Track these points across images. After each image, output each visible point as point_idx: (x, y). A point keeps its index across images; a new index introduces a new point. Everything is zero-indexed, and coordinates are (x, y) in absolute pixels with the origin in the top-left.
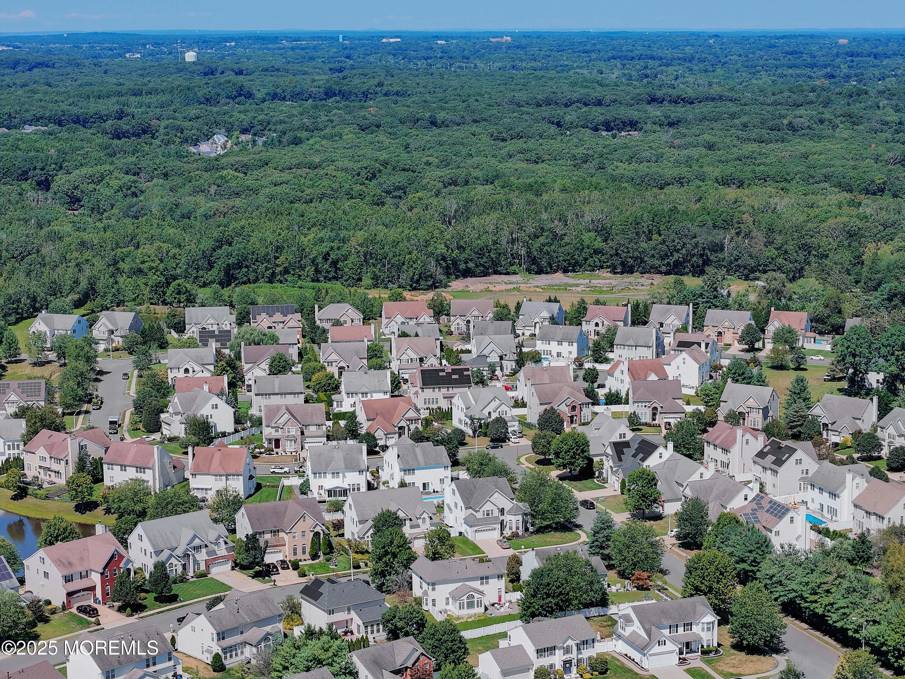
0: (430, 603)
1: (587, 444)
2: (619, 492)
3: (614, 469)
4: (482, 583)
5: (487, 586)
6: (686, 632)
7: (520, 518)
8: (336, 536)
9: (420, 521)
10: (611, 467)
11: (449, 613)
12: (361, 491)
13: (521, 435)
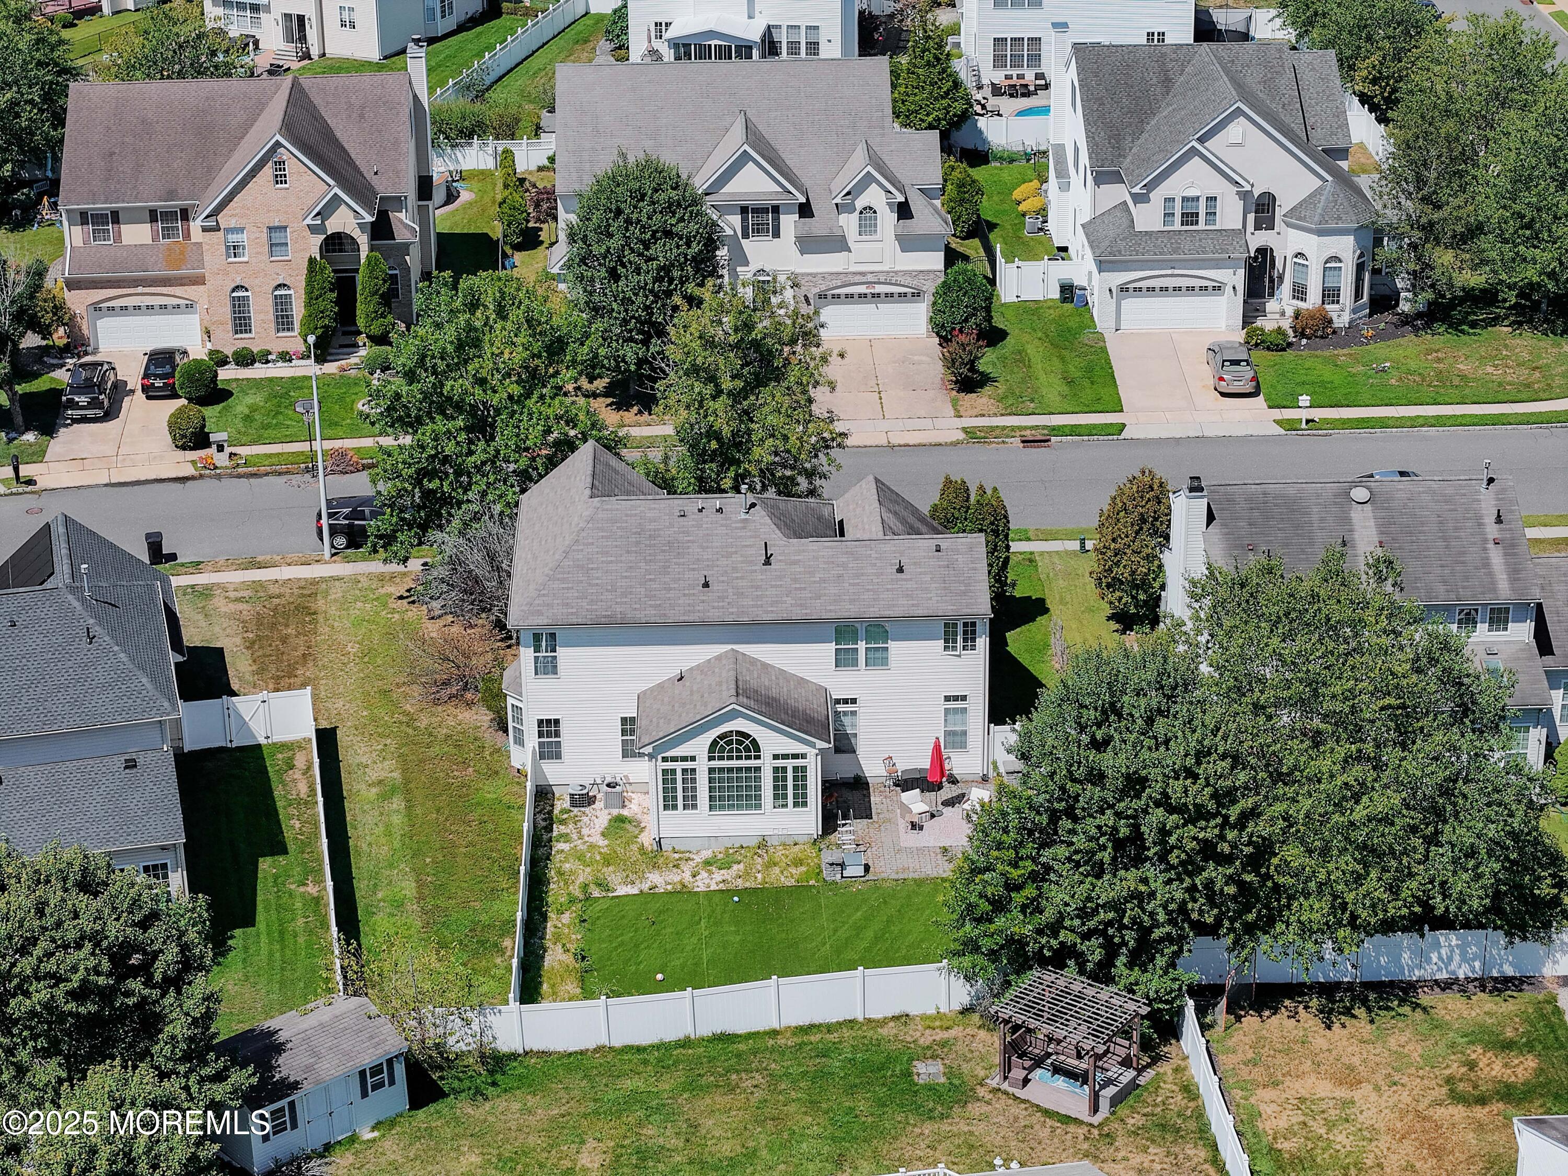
0: (528, 735)
4: (844, 660)
5: (875, 676)
7: (1345, 247)
9: (849, 223)
11: (636, 806)
12: (823, 54)
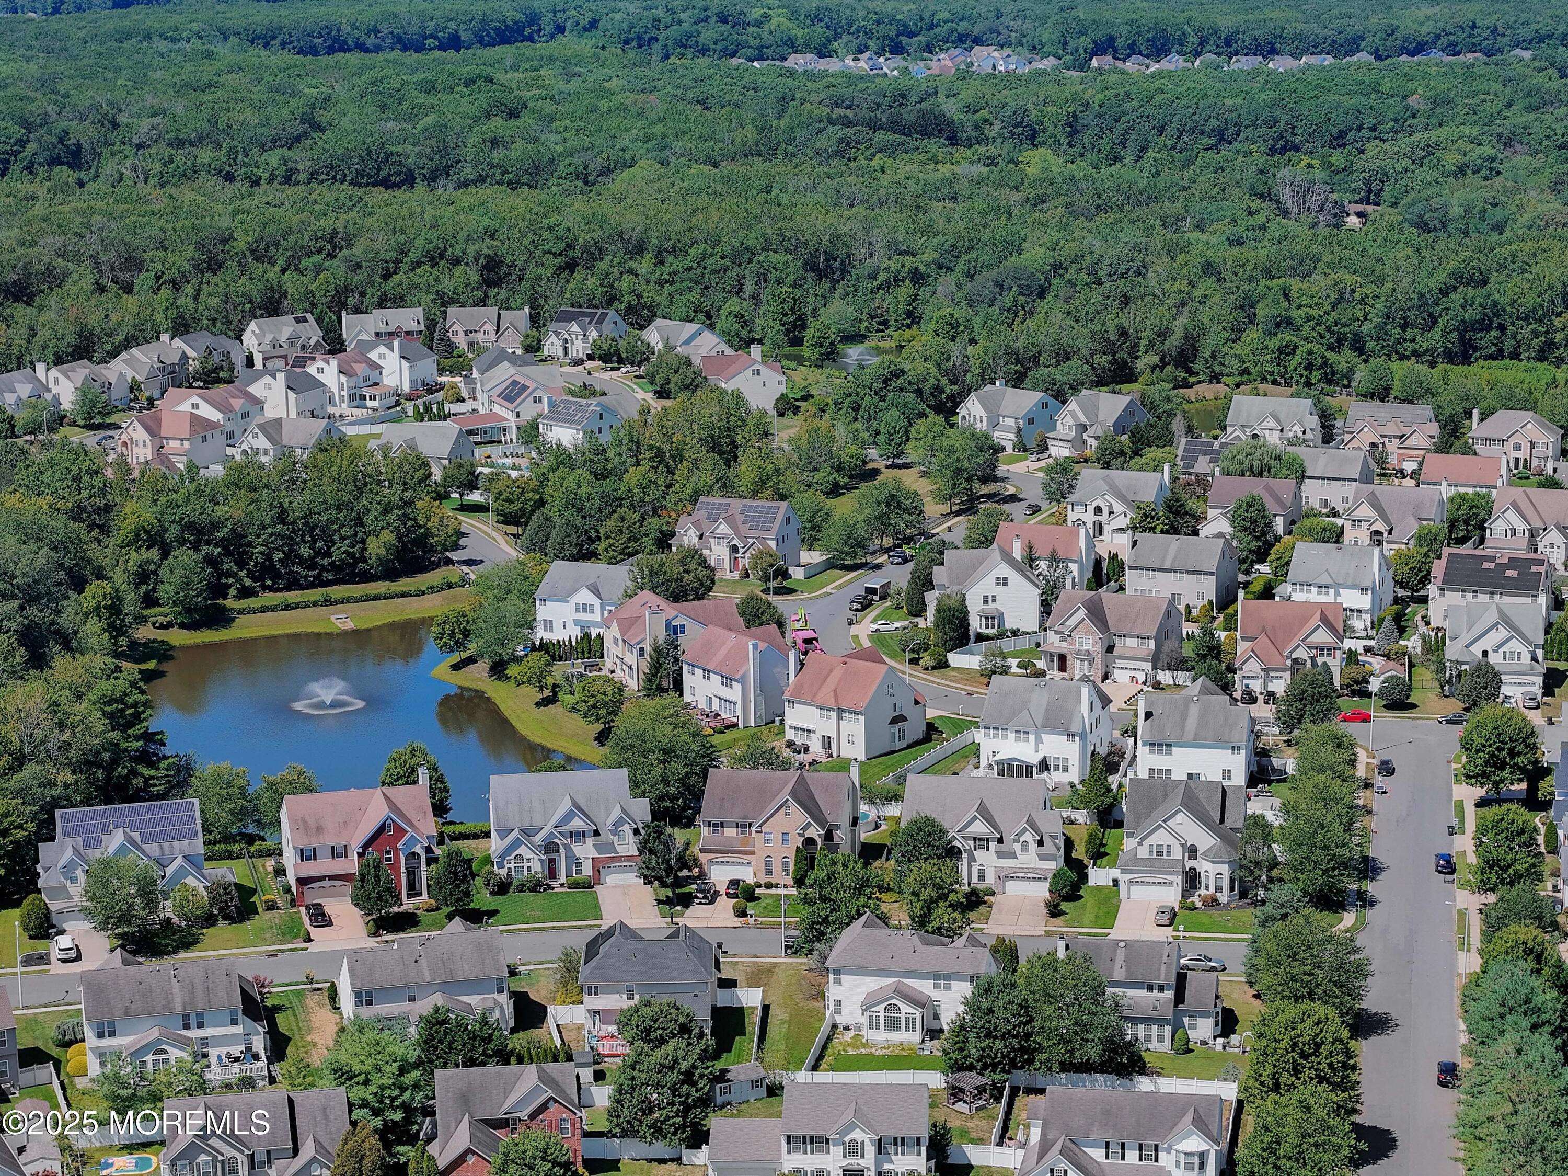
4: (936, 986)
5: (947, 993)
6: (1144, 1163)
7: (1224, 869)
9: (1017, 847)
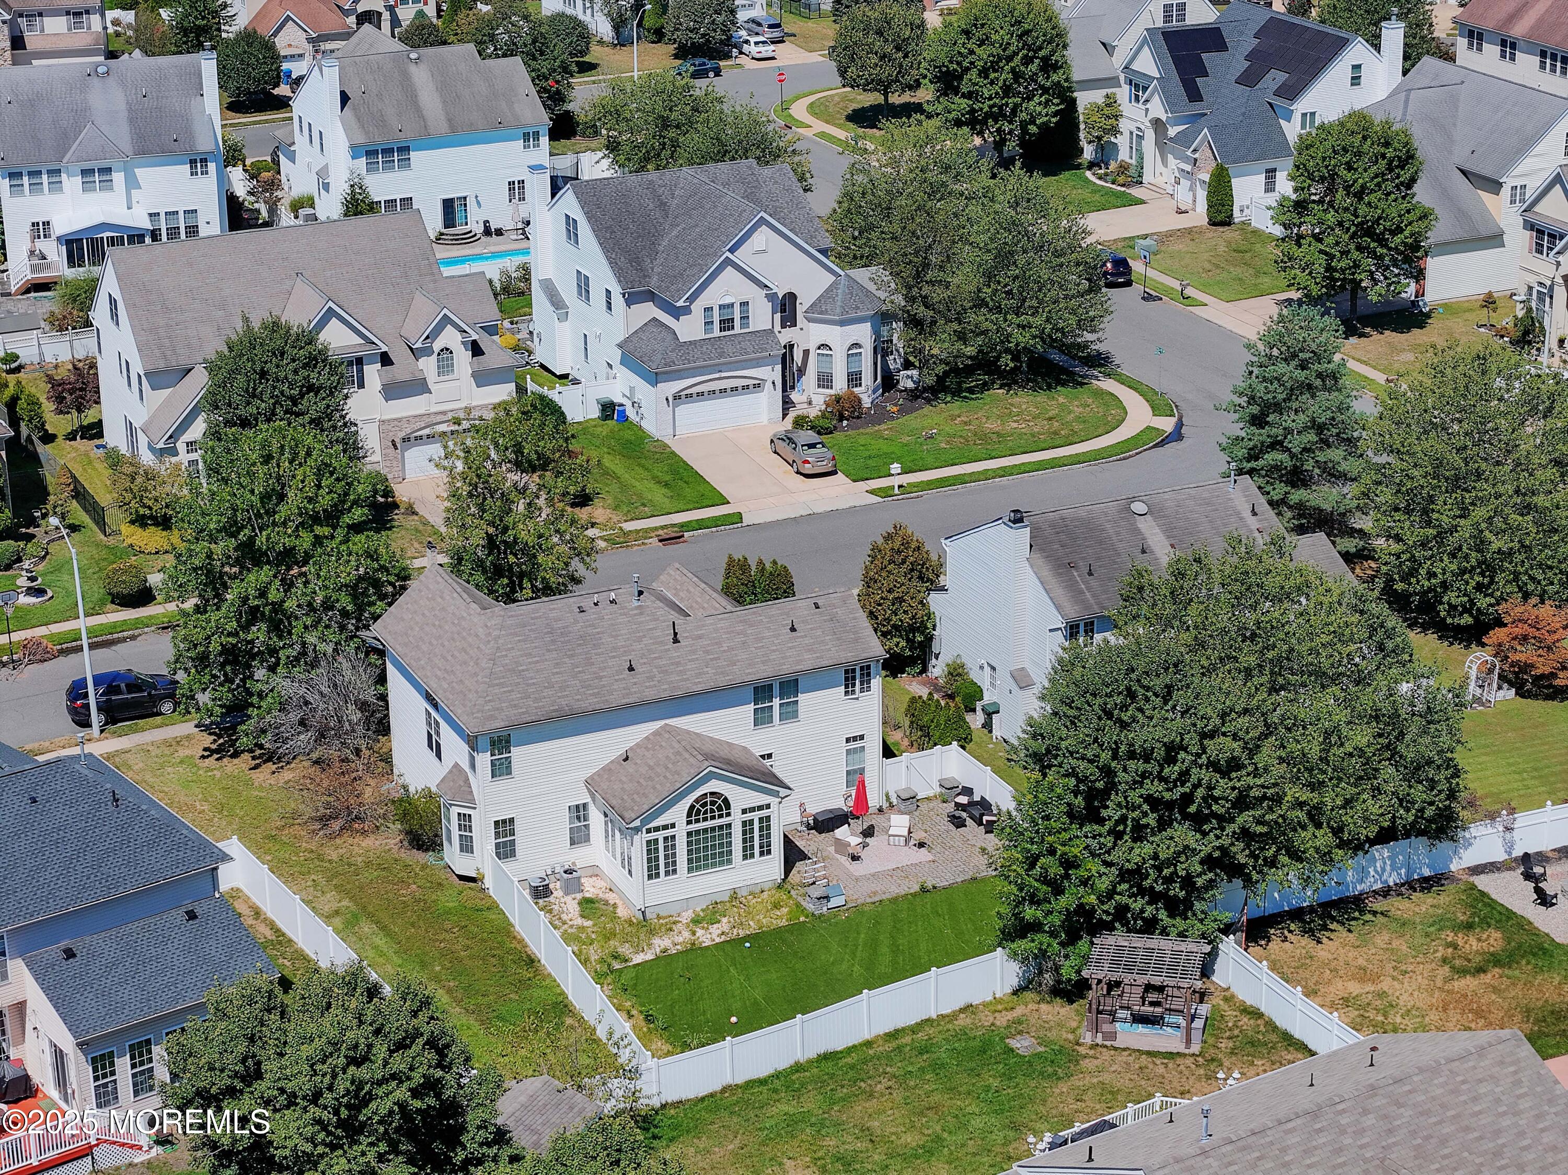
0: (484, 838)
1: (1058, 38)
2: (1200, 214)
3: (1172, 132)
4: (762, 718)
5: (790, 728)
7: (863, 333)
8: (71, 437)
9: (428, 365)
10: (1157, 124)
11: (591, 888)
13: (776, 34)
